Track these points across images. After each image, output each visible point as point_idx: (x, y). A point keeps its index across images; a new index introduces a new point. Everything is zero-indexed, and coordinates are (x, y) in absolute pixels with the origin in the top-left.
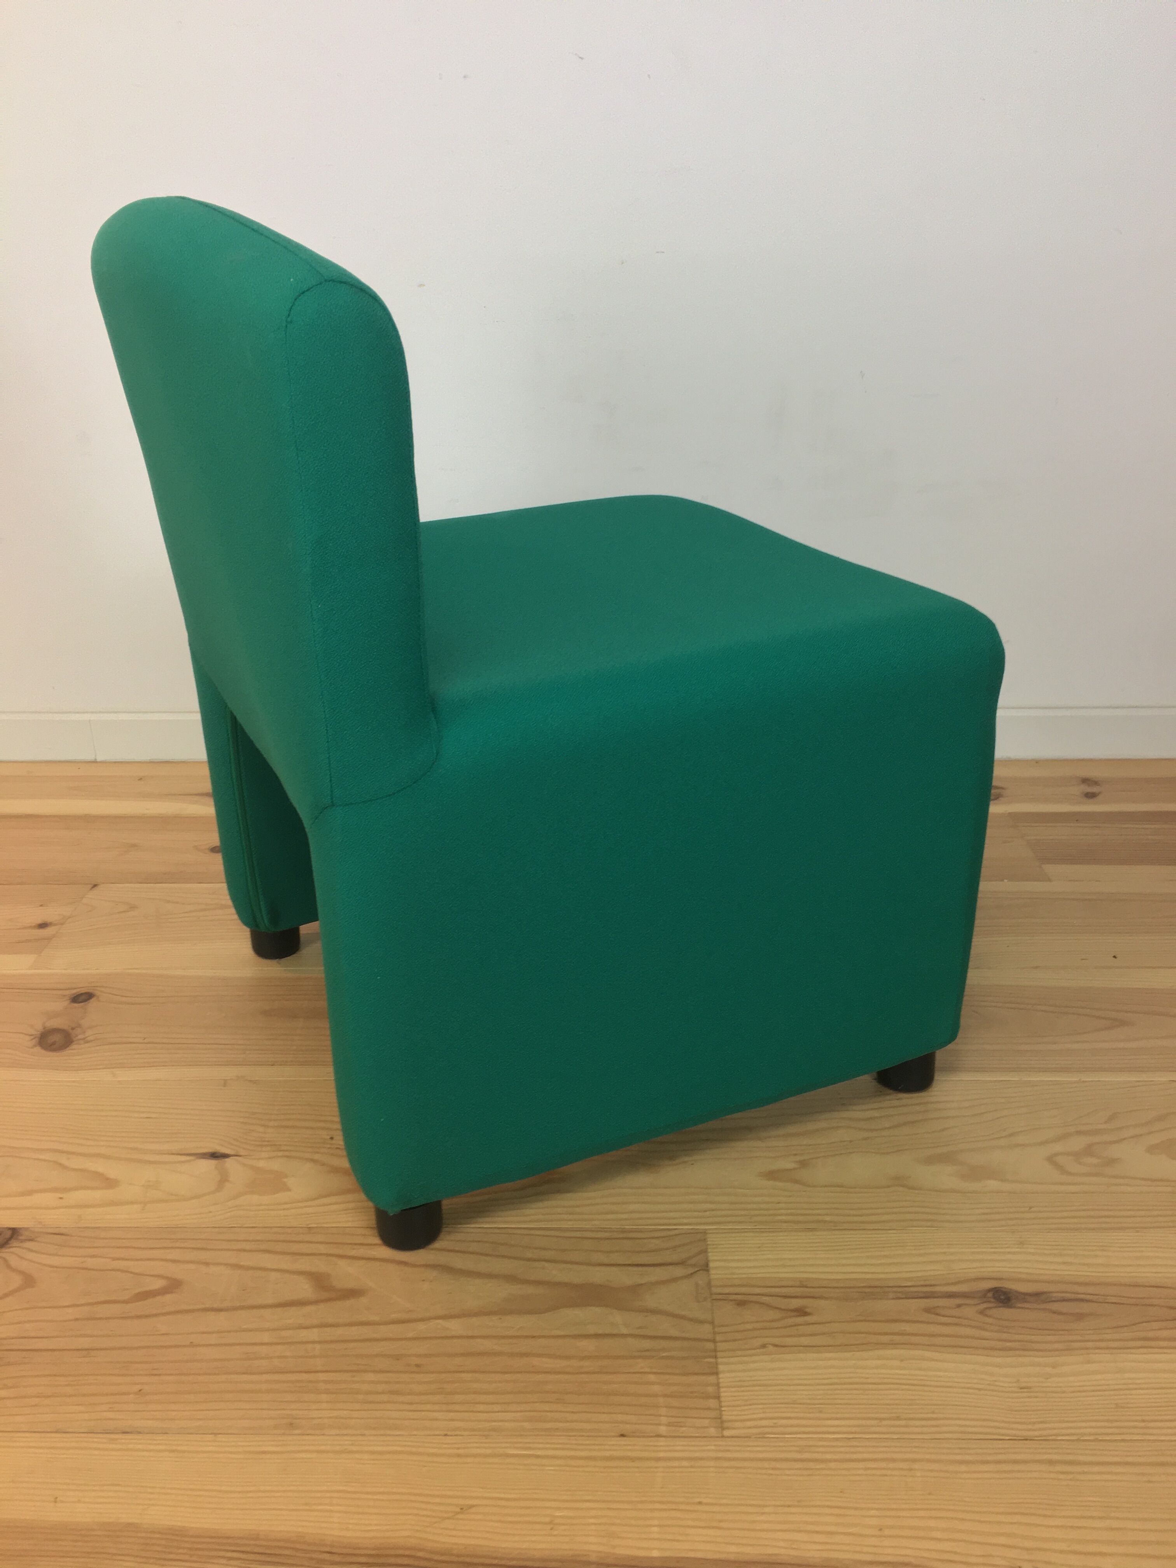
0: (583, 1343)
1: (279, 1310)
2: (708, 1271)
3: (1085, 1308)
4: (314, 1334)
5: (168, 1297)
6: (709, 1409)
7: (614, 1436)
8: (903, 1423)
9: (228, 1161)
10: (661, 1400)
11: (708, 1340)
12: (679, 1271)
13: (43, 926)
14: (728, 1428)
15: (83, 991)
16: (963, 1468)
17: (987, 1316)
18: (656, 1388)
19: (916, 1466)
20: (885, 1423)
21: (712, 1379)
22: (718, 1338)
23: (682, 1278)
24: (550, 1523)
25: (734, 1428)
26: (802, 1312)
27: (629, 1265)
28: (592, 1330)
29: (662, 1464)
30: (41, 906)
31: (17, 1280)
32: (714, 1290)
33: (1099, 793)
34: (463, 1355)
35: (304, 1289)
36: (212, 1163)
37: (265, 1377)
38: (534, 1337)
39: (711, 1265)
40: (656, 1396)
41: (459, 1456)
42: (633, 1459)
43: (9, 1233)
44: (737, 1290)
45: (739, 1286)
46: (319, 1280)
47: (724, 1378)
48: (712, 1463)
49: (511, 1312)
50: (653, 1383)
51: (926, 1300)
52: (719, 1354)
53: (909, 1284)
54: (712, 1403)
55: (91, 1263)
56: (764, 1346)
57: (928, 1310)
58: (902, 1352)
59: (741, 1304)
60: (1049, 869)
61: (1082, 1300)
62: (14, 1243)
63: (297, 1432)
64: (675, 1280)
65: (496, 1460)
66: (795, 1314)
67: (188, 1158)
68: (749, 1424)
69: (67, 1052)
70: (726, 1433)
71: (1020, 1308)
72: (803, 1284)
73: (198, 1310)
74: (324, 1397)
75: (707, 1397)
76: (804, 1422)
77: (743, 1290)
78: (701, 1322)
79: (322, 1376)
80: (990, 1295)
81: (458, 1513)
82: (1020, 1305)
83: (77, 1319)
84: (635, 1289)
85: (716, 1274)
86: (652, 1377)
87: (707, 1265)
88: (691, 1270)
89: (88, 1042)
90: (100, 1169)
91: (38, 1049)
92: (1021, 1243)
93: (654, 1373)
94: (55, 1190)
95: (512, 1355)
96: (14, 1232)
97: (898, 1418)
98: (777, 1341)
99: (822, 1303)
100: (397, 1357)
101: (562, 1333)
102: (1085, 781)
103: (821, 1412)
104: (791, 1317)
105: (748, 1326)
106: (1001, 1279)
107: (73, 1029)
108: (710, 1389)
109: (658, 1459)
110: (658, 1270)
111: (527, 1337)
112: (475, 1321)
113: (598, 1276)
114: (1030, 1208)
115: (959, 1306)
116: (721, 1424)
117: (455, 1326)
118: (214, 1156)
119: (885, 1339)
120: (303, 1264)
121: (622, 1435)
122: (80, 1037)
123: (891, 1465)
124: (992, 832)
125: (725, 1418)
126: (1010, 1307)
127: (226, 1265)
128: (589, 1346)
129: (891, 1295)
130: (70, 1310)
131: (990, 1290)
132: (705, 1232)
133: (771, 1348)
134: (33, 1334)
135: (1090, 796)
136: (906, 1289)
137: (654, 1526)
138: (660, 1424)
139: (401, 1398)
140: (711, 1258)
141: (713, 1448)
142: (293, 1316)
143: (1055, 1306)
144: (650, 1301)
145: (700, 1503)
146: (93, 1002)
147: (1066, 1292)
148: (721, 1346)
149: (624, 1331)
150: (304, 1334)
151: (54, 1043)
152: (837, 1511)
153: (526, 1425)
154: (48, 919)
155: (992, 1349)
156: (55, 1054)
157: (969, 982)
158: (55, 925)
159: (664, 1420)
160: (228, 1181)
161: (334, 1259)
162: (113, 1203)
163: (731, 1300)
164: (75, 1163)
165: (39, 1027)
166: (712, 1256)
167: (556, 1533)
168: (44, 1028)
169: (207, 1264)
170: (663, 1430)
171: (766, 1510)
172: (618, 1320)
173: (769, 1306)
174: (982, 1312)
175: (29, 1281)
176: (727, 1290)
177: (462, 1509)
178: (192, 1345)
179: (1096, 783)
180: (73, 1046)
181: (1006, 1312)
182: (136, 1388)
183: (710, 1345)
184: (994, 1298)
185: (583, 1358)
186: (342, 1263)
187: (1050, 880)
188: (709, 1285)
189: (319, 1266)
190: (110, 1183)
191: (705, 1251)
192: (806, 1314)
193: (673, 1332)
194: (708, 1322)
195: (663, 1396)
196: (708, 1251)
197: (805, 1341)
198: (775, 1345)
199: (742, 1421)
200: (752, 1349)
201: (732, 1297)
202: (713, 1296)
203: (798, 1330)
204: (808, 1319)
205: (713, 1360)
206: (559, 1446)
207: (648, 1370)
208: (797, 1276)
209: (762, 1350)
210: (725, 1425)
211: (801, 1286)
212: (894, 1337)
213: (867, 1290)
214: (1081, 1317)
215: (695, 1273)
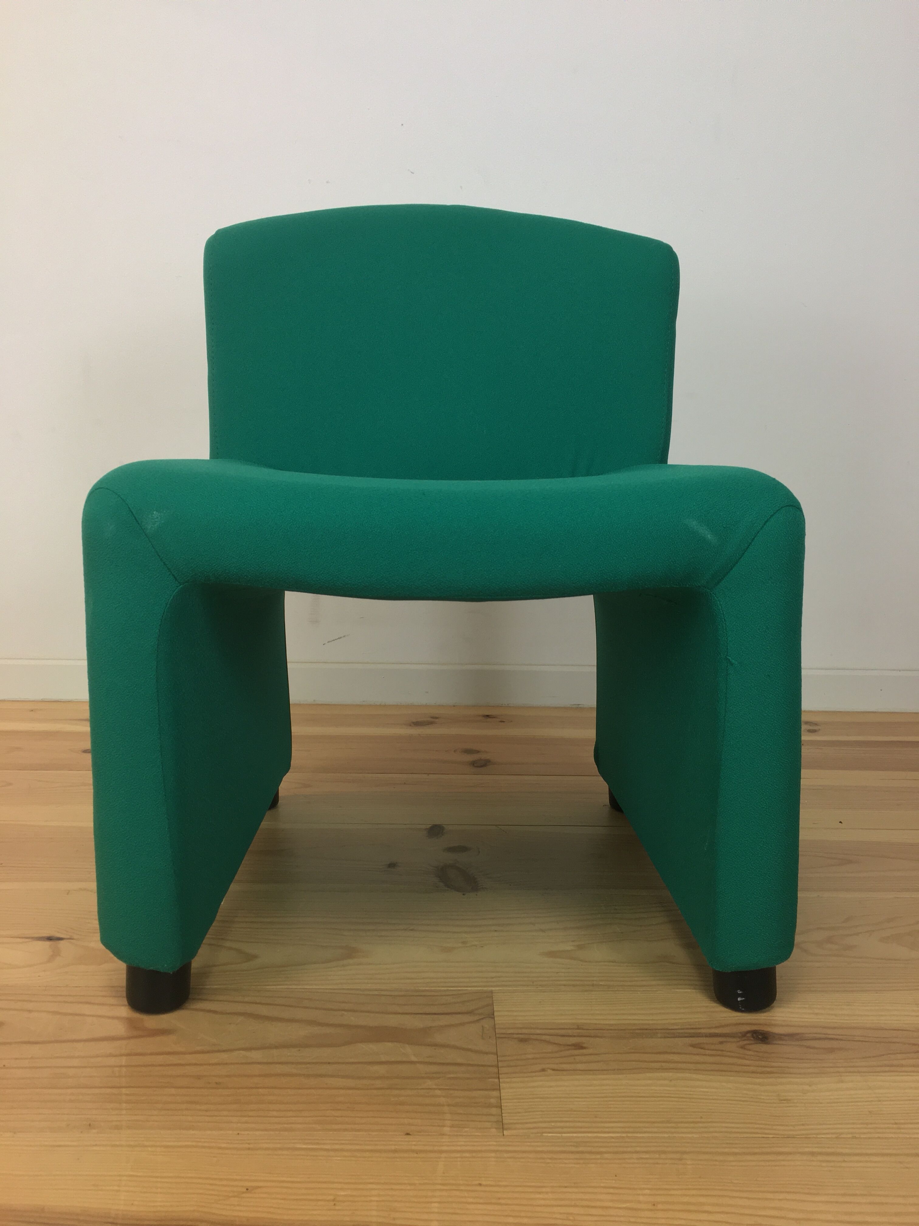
0: (376, 1068)
2: (494, 1018)
3: (835, 1044)
4: (121, 1061)
6: (490, 1115)
7: (400, 1135)
8: (672, 1125)
9: (62, 942)
10: (446, 1109)
11: (492, 1066)
12: (465, 1018)
14: (509, 1129)
16: (731, 1158)
17: (747, 1049)
18: (442, 1100)
19: (687, 1156)
20: (657, 1125)
21: (495, 1093)
22: (500, 1064)
23: (472, 1022)
24: (333, 1200)
25: (515, 1129)
26: (579, 1047)
27: (421, 1013)
28: (383, 1058)
29: (444, 1155)
32: (499, 1031)
34: (260, 1076)
35: (118, 1029)
36: (48, 943)
37: (70, 1091)
38: (328, 1064)
39: (496, 1014)
40: (440, 1105)
41: (248, 1149)
42: (417, 1152)
44: (520, 1031)
45: (521, 1028)
46: (133, 1023)
47: (504, 1093)
48: (493, 1155)
49: (308, 1046)
50: (439, 1096)
51: (691, 1039)
52: (500, 1076)
53: (677, 1027)
54: (494, 1111)
56: (543, 1070)
57: (693, 1046)
58: (671, 1074)
59: (524, 1041)
61: (832, 1039)
63: (95, 1131)
64: (462, 1024)
65: (285, 1152)
66: (573, 1047)
67: (27, 940)
68: (528, 1125)
70: (505, 1132)
71: (776, 1044)
72: (579, 1027)
75: (490, 1106)
77: (525, 1031)
78: (485, 1053)
79: (124, 1091)
80: (749, 1035)
81: (243, 1192)
82: (777, 1042)
84: (427, 1030)
85: (499, 1020)
86: (438, 1092)
87: (493, 1014)
88: (476, 1018)
93: (440, 1089)
95: (308, 1076)
97: (668, 1122)
98: (555, 1067)
99: (598, 1040)
100: (199, 1078)
101: (356, 1061)
103: (596, 1117)
104: (569, 1050)
105: (530, 1056)
106: (760, 1024)
108: (493, 1101)
109: (441, 1152)
110: (445, 1017)
111: (324, 1064)
112: (275, 1052)
113: (393, 1021)
115: (721, 1043)
116: (502, 1126)
117: (256, 1056)
118: (50, 939)
119: (656, 1065)
120: (120, 1012)
121: (408, 1134)
123: (663, 1156)
125: (505, 1121)
126: (768, 1044)
127: (49, 1012)
128: (381, 1070)
129: (659, 1035)
131: (748, 1032)
132: (492, 992)
133: (550, 1072)
136: (673, 1031)
137: (434, 1202)
138: (444, 1126)
139: (198, 1107)
140: (495, 1009)
141: (495, 1143)
142: (105, 1048)
143: (809, 1043)
144: (439, 1039)
145: (480, 1185)
147: (816, 1033)
148: (502, 1070)
149: (414, 1059)
150: (112, 1061)
152: (612, 1190)
153: (317, 1127)
155: (754, 1073)
159: (448, 1123)
160: (60, 956)
163: (515, 1038)
166: (497, 1008)
167: (338, 1208)
170: (447, 1130)
171: (544, 1190)
172: (409, 1052)
173: (549, 1042)
174: (743, 1047)
176: (511, 1031)
181: (764, 1047)
183: (494, 1070)
184: (754, 1037)
185: (375, 1078)
188: (494, 1028)
191: (491, 1005)
192: (582, 1048)
193: (459, 1060)
194: (492, 1053)
195: (449, 1105)
196: (494, 1004)
197: (580, 1066)
198: (554, 1070)
199: (521, 1123)
200: (531, 1072)
201: (515, 1036)
202: (497, 1036)
203: (574, 1059)
204: (584, 1051)
205: (497, 1080)
206: (347, 1142)
207: (434, 1087)
208: (574, 1021)
209: (543, 1073)
210: (505, 1126)
211: (578, 1029)
212: (663, 1064)
213: (639, 1031)
214: (831, 1050)
215: (482, 1019)
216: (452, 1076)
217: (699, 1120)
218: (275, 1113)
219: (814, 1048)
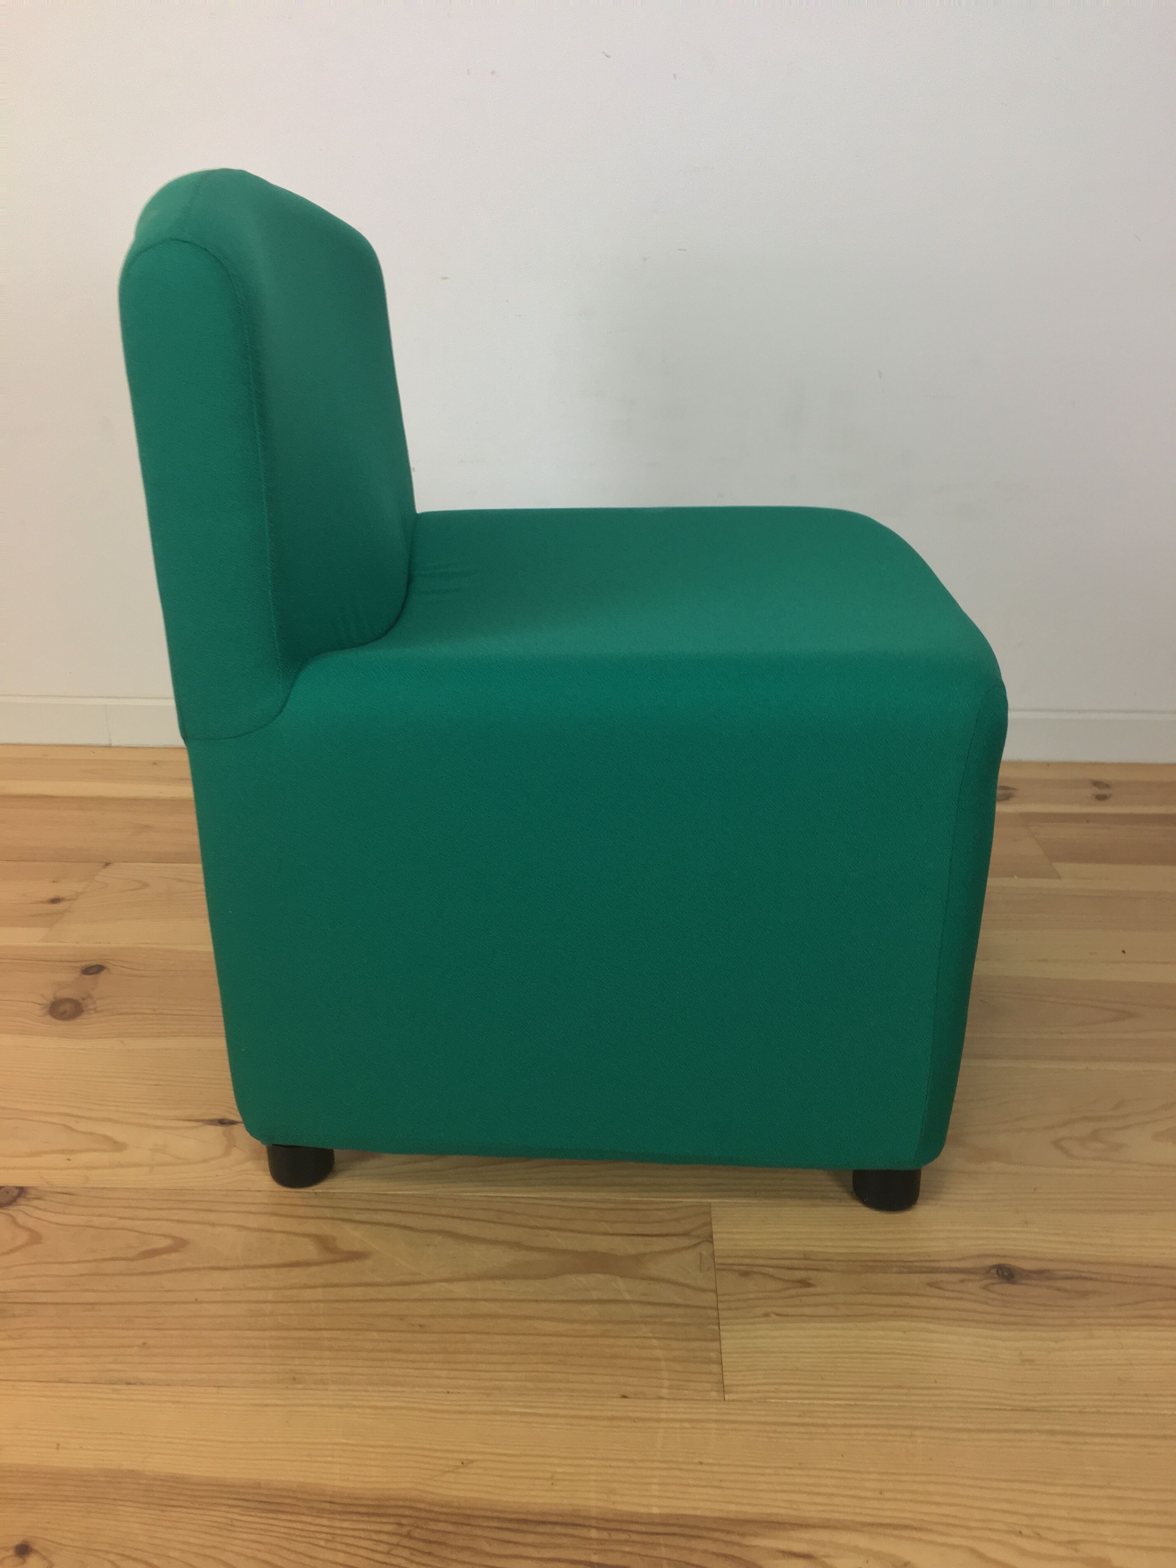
0: (586, 1308)
1: (285, 1269)
2: (712, 1242)
3: (1090, 1286)
4: (319, 1293)
5: (174, 1256)
6: (711, 1373)
7: (616, 1398)
8: (905, 1391)
9: (235, 1127)
10: (663, 1364)
11: (712, 1308)
12: (684, 1242)
13: (55, 901)
14: (730, 1392)
15: (95, 963)
16: (965, 1436)
17: (989, 1291)
18: (659, 1353)
19: (917, 1433)
20: (886, 1391)
21: (715, 1345)
22: (721, 1306)
23: (688, 1248)
24: (552, 1478)
25: (736, 1393)
26: (805, 1283)
27: (633, 1235)
28: (595, 1295)
29: (662, 1424)
30: (54, 882)
31: (23, 1237)
32: (717, 1260)
33: (1111, 796)
34: (465, 1316)
35: (310, 1251)
36: (220, 1129)
37: (268, 1334)
38: (537, 1301)
39: (715, 1236)
40: (657, 1359)
41: (460, 1412)
42: (635, 1420)
43: (16, 1192)
44: (741, 1261)
45: (743, 1257)
46: (324, 1242)
47: (726, 1344)
48: (714, 1425)
49: (514, 1277)
50: (656, 1348)
51: (929, 1275)
52: (721, 1322)
53: (913, 1259)
54: (715, 1368)
55: (97, 1221)
56: (767, 1315)
57: (930, 1285)
58: (904, 1323)
59: (745, 1274)
60: (1060, 867)
61: (1086, 1278)
62: (21, 1201)
63: (300, 1386)
64: (678, 1250)
65: (498, 1418)
66: (799, 1284)
67: (196, 1124)
68: (751, 1388)
69: (78, 1020)
70: (727, 1397)
71: (1024, 1284)
72: (806, 1257)
73: (204, 1268)
74: (327, 1354)
75: (710, 1361)
76: (807, 1388)
77: (747, 1261)
78: (704, 1290)
79: (325, 1334)
80: (994, 1271)
81: (458, 1467)
82: (1023, 1282)
83: (82, 1275)
84: (639, 1258)
85: (718, 1245)
86: (655, 1342)
87: (712, 1237)
88: (694, 1241)
89: (97, 1012)
90: (109, 1133)
91: (48, 1017)
92: (1026, 1223)
93: (656, 1338)
94: (63, 1152)
95: (516, 1317)
96: (22, 1191)
97: (900, 1387)
98: (780, 1310)
99: (826, 1275)
100: (401, 1318)
101: (566, 1298)
102: (1096, 784)
103: (822, 1379)
104: (795, 1287)
105: (752, 1296)
106: (1005, 1256)
107: (84, 999)
108: (713, 1355)
109: (659, 1420)
110: (661, 1240)
111: (530, 1301)
112: (478, 1284)
113: (603, 1244)
114: (1035, 1189)
115: (962, 1281)
116: (723, 1388)
117: (460, 1289)
118: (222, 1123)
119: (890, 1311)
120: (311, 1227)
121: (624, 1397)
122: (91, 1007)
123: (893, 1432)
124: (998, 831)
125: (726, 1382)
126: (1014, 1283)
127: (233, 1226)
128: (592, 1310)
129: (894, 1270)
130: (75, 1266)
131: (994, 1267)
132: (709, 1205)
133: (774, 1316)
134: (39, 1288)
135: (1101, 798)
136: (910, 1264)
137: (655, 1484)
138: (661, 1387)
139: (403, 1356)
140: (714, 1230)
141: (715, 1411)
142: (298, 1275)
143: (1060, 1284)
144: (654, 1270)
145: (701, 1463)
146: (103, 975)
147: (1068, 1270)
148: (722, 1314)
149: (628, 1297)
150: (308, 1294)
151: (65, 1012)
152: (838, 1474)
153: (529, 1385)
154: (61, 895)
155: (995, 1323)
156: (66, 1022)
157: (976, 973)
158: (68, 900)
159: (666, 1383)
160: (235, 1146)
161: (338, 1222)
162: (120, 1166)
163: (736, 1271)
164: (83, 1126)
165: (51, 998)
166: (715, 1228)
167: (556, 1488)
168: (55, 998)
169: (213, 1225)
170: (664, 1392)
171: (768, 1471)
172: (621, 1286)
173: (773, 1277)
174: (985, 1288)
175: (35, 1238)
176: (731, 1261)
177: (462, 1463)
178: (196, 1301)
179: (1107, 786)
180: (84, 1015)
181: (1010, 1288)
182: (140, 1342)
183: (714, 1313)
184: (998, 1274)
185: (587, 1322)
186: (348, 1228)
187: (1059, 877)
188: (713, 1255)
189: (325, 1229)
190: (118, 1146)
191: (710, 1224)
192: (809, 1285)
193: (677, 1300)
194: (711, 1291)
195: (666, 1360)
196: (713, 1223)
197: (808, 1311)
198: (778, 1315)
199: (743, 1385)
200: (755, 1317)
201: (736, 1267)
202: (717, 1267)
203: (801, 1300)
204: (811, 1290)
205: (716, 1327)
206: (561, 1406)
207: (650, 1335)
208: (801, 1249)
209: (765, 1319)
210: (726, 1389)
211: (805, 1259)
212: (897, 1309)
213: (871, 1264)
214: (1085, 1294)
215: (699, 1243)
216: (669, 1320)
217: (933, 1385)
218: (484, 1367)
219: (1065, 1291)
